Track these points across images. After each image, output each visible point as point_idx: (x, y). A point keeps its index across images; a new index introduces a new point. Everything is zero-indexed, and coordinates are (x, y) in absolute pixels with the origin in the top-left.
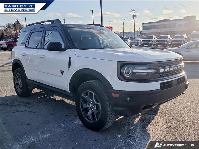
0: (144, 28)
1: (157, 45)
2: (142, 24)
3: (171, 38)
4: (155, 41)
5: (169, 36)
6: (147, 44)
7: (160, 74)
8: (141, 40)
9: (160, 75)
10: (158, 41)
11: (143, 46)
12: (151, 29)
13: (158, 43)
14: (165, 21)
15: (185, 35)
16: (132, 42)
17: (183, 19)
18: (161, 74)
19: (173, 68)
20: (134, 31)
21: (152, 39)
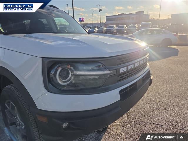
0: (107, 20)
1: (116, 33)
2: (106, 17)
3: (127, 27)
4: (115, 29)
5: (125, 26)
6: (109, 32)
7: (120, 75)
8: (105, 28)
9: (121, 78)
10: (117, 30)
11: (106, 33)
12: (112, 21)
13: (117, 31)
14: (123, 14)
15: (137, 25)
16: (98, 31)
17: (135, 13)
18: (122, 75)
19: (138, 63)
20: (100, 22)
21: (113, 28)
